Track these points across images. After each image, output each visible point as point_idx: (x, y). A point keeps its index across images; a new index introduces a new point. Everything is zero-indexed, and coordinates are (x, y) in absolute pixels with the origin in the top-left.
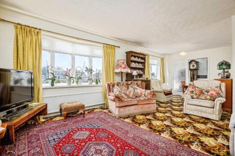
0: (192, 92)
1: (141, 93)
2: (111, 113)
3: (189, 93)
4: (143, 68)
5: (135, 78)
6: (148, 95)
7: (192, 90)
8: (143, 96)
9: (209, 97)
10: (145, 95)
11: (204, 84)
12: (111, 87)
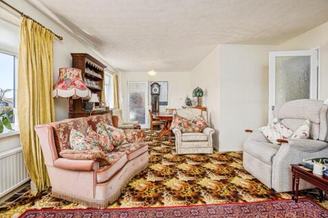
0: (180, 124)
1: (122, 137)
2: (66, 202)
3: (177, 126)
4: (99, 88)
5: (94, 109)
6: (134, 138)
7: (180, 122)
8: (125, 141)
9: (197, 129)
10: (127, 139)
11: (188, 114)
12: (61, 136)
